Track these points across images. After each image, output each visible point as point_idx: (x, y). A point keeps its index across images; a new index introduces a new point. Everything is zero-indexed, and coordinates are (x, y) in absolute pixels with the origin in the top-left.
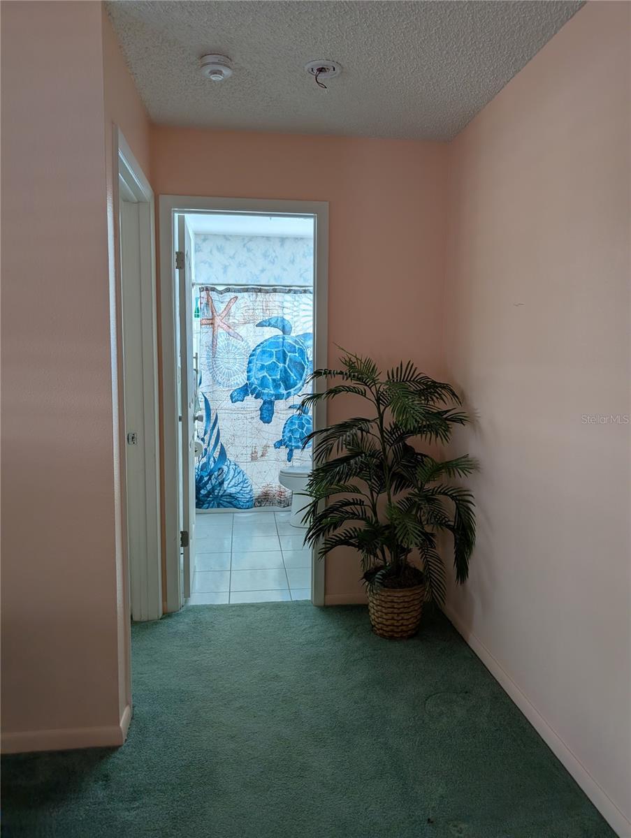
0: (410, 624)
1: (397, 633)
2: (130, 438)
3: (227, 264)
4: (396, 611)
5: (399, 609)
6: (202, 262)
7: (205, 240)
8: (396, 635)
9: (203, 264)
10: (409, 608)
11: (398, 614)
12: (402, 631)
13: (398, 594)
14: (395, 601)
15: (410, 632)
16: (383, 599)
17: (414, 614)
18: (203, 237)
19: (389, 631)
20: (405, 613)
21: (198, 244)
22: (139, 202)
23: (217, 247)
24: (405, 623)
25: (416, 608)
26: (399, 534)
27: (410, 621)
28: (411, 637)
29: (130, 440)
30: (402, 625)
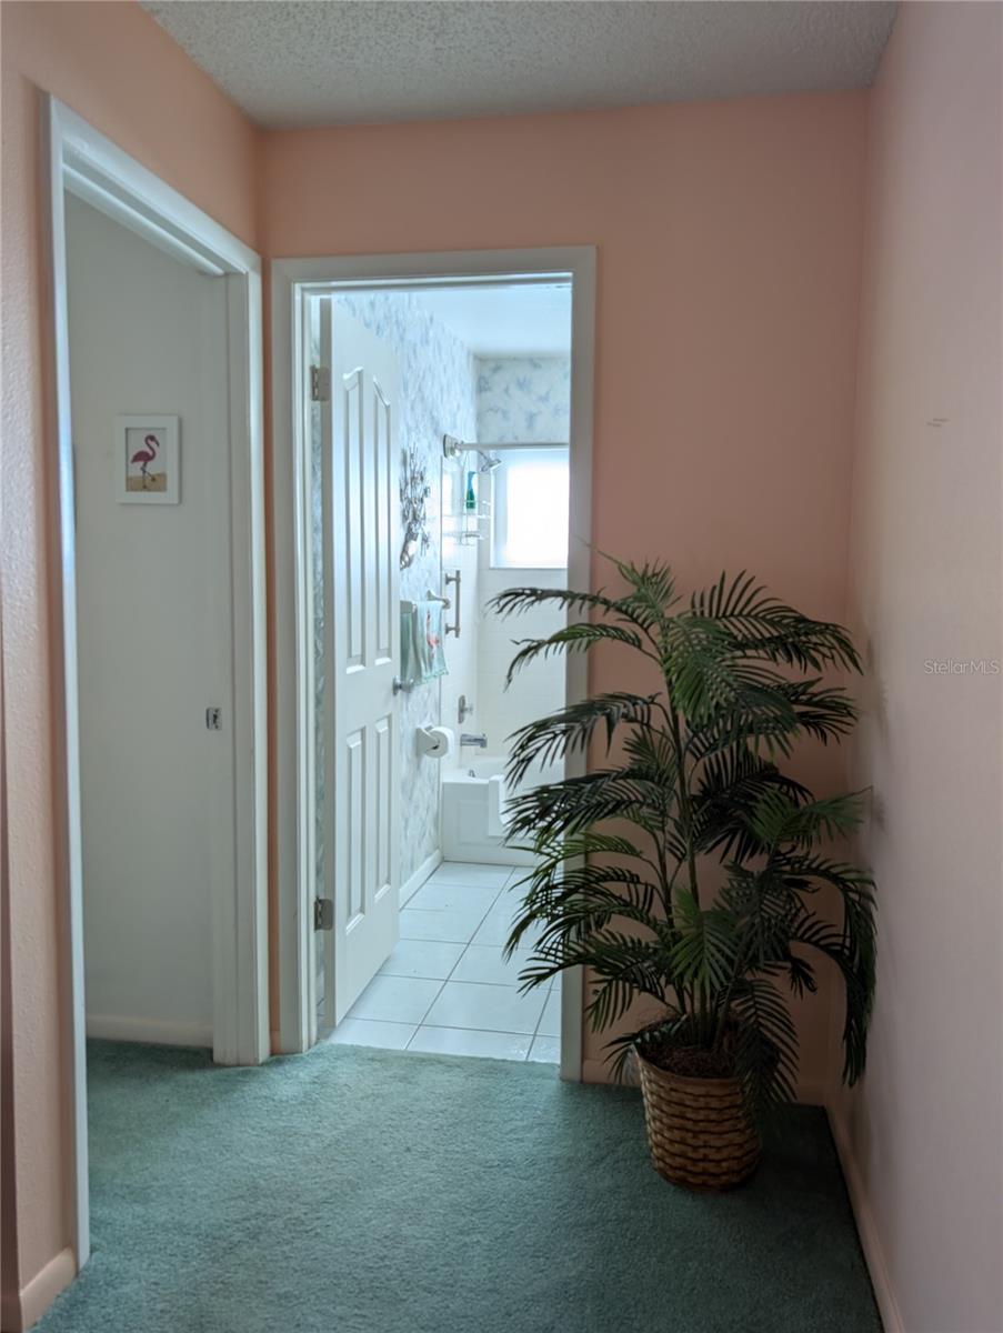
0: (724, 1160)
1: (695, 1174)
2: (211, 717)
3: (535, 411)
4: (689, 1125)
5: (696, 1122)
6: (491, 409)
7: (497, 369)
8: (691, 1179)
9: (492, 413)
10: (720, 1122)
11: (696, 1134)
12: (704, 1172)
13: (694, 1088)
14: (688, 1103)
15: (724, 1178)
16: (663, 1095)
17: (737, 1138)
18: (492, 365)
19: (676, 1168)
20: (713, 1133)
21: (484, 378)
22: (227, 275)
23: (518, 381)
24: (713, 1155)
25: (741, 1126)
26: (678, 958)
27: (725, 1153)
28: (727, 1189)
29: (211, 721)
30: (705, 1159)
